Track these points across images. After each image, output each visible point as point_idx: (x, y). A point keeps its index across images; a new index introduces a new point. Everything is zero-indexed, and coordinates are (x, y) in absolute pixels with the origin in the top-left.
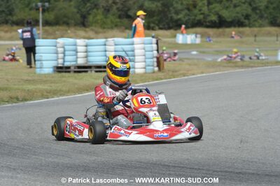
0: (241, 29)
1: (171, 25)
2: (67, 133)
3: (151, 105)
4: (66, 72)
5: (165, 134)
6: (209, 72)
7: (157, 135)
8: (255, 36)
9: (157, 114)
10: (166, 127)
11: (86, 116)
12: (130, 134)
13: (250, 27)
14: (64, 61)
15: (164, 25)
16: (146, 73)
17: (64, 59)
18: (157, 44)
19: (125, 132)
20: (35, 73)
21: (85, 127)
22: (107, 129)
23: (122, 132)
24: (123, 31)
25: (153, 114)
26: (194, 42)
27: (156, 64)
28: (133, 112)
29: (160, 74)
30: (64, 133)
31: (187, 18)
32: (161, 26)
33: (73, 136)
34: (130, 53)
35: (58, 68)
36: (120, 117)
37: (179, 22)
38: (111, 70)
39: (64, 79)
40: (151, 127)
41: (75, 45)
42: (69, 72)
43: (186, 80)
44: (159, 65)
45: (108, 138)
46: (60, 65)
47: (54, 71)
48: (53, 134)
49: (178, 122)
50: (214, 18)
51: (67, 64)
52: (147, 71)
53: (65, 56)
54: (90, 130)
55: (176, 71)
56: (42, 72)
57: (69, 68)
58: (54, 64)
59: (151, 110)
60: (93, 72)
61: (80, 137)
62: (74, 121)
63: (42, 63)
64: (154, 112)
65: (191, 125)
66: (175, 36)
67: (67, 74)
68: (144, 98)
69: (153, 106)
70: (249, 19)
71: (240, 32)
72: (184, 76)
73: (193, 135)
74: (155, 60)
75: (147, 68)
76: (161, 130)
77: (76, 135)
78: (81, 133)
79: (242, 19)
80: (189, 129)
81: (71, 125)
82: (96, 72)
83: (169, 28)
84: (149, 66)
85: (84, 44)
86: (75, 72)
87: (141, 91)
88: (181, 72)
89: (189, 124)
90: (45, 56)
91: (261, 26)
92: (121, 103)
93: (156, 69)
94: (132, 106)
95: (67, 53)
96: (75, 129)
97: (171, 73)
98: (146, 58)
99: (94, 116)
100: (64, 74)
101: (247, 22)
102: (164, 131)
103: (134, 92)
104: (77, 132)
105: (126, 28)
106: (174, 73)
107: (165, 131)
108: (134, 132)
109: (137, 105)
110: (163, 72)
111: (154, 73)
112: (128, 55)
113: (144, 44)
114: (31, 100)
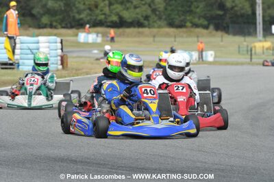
0: (141, 30)
1: (73, 24)
8: (154, 36)
13: (149, 28)
15: (66, 24)
18: (61, 43)
24: (26, 29)
26: (94, 41)
27: (59, 62)
29: (64, 72)
31: (89, 18)
32: (63, 25)
34: (34, 51)
37: (81, 22)
44: (62, 64)
50: (115, 18)
52: (52, 69)
55: (79, 70)
66: (77, 35)
70: (148, 20)
71: (139, 33)
72: (87, 74)
74: (59, 58)
75: (52, 66)
79: (142, 20)
82: (2, 68)
83: (72, 27)
84: (53, 64)
88: (84, 71)
91: (160, 27)
93: (60, 67)
97: (74, 72)
101: (146, 23)
105: (30, 27)
106: (77, 71)
110: (66, 70)
111: (58, 70)
112: (33, 53)
113: (49, 42)
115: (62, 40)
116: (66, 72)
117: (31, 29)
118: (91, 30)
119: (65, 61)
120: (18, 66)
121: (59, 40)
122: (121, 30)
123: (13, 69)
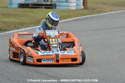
6: (115, 11)
16: (77, 10)
27: (82, 4)
29: (85, 11)
42: (28, 7)
47: (19, 7)
55: (94, 9)
60: (43, 8)
63: (11, 2)
74: (82, 1)
82: (46, 8)
84: (78, 5)
86: (32, 8)
88: (98, 10)
93: (83, 7)
100: (25, 9)
106: (93, 10)
110: (86, 9)
111: (81, 9)
114: (9, 30)
116: (87, 11)
119: (86, 3)
120: (56, 6)
123: (52, 8)
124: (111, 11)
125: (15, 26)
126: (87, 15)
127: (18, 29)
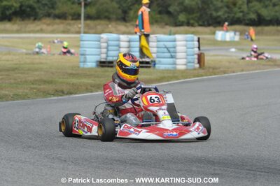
1: (210, 22)
2: (75, 129)
3: (160, 104)
4: (108, 66)
5: (175, 133)
6: (249, 70)
7: (166, 134)
9: (167, 113)
10: (175, 126)
11: (95, 113)
12: (140, 132)
14: (107, 56)
15: (204, 22)
16: (187, 70)
17: (107, 53)
18: (199, 41)
19: (135, 130)
20: (79, 67)
21: (93, 124)
22: (117, 126)
23: (132, 130)
24: (163, 27)
25: (163, 113)
26: (232, 39)
27: (196, 61)
28: (142, 110)
29: (201, 71)
30: (72, 130)
32: (201, 23)
33: (81, 132)
34: (171, 50)
35: (101, 62)
36: (129, 115)
37: (219, 20)
38: (121, 68)
39: (107, 73)
40: (161, 126)
41: (119, 40)
42: (112, 67)
43: (226, 78)
44: (199, 62)
45: (118, 136)
46: (103, 60)
47: (97, 66)
48: (61, 131)
49: (186, 122)
50: (253, 16)
51: (110, 59)
52: (189, 68)
53: (108, 50)
54: (100, 127)
55: (216, 69)
56: (86, 66)
57: (112, 62)
58: (97, 58)
59: (160, 109)
61: (89, 134)
62: (83, 118)
63: (85, 58)
64: (164, 111)
65: (199, 125)
66: (214, 33)
67: (110, 69)
68: (153, 97)
69: (162, 105)
71: (278, 31)
73: (202, 135)
74: (196, 56)
75: (189, 64)
76: (171, 129)
77: (84, 131)
78: (90, 129)
80: (198, 128)
81: (80, 121)
83: (209, 25)
84: (190, 62)
85: (127, 39)
87: (150, 90)
88: (222, 69)
89: (197, 124)
90: (89, 51)
92: (130, 101)
93: (197, 66)
94: (142, 105)
95: (110, 48)
96: (84, 126)
97: (211, 70)
98: (187, 55)
99: (102, 113)
100: (106, 69)
102: (173, 129)
103: (144, 91)
104: (86, 128)
105: (167, 24)
106: (214, 70)
107: (175, 130)
108: (144, 131)
109: (146, 104)
110: (203, 69)
111: (195, 69)
112: (169, 52)
113: (187, 41)
114: (76, 93)
115: (199, 39)
116: (203, 71)
117: (167, 27)
118: (229, 28)
119: (202, 60)
120: (155, 64)
121: (196, 38)
122: (259, 28)
123: (149, 67)
124: (242, 71)
125: (87, 89)
126: (202, 76)
127: (92, 92)
